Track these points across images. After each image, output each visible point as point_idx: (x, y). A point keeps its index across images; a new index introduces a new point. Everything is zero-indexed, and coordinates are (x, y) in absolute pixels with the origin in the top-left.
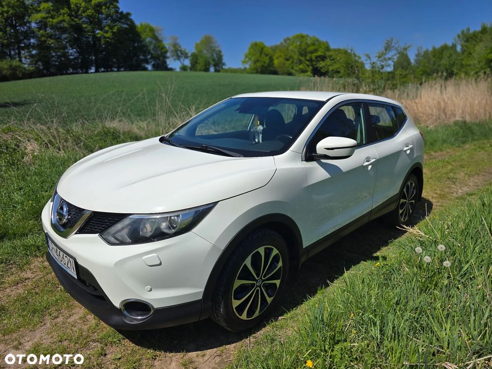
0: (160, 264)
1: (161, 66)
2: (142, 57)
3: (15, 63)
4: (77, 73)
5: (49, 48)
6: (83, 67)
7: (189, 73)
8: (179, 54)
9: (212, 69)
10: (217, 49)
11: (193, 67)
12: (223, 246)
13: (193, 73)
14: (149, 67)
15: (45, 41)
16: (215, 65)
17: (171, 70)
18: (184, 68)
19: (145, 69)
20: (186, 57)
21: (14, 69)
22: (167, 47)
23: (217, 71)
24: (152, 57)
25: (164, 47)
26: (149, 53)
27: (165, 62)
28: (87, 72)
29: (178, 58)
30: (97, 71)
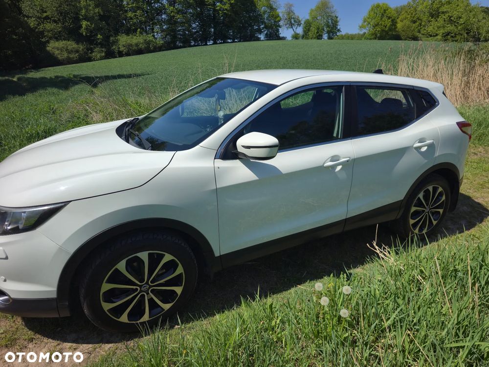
0: (7, 258)
1: (274, 35)
2: (256, 27)
3: (150, 37)
4: (198, 45)
5: (176, 22)
6: (203, 39)
7: (301, 41)
8: (292, 21)
9: (325, 36)
10: (333, 15)
11: (305, 36)
12: (72, 249)
13: (305, 41)
14: (262, 37)
15: (174, 16)
16: (328, 32)
17: (283, 38)
18: (296, 37)
19: (258, 39)
20: (299, 25)
21: (148, 43)
22: (281, 15)
23: (330, 38)
24: (266, 27)
25: (278, 16)
26: (263, 22)
27: (278, 31)
28: (206, 44)
29: (291, 25)
30: (215, 43)
